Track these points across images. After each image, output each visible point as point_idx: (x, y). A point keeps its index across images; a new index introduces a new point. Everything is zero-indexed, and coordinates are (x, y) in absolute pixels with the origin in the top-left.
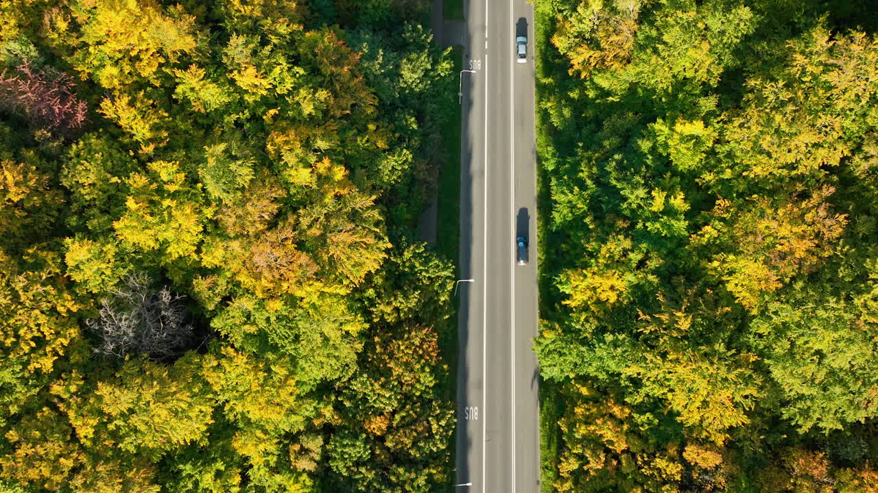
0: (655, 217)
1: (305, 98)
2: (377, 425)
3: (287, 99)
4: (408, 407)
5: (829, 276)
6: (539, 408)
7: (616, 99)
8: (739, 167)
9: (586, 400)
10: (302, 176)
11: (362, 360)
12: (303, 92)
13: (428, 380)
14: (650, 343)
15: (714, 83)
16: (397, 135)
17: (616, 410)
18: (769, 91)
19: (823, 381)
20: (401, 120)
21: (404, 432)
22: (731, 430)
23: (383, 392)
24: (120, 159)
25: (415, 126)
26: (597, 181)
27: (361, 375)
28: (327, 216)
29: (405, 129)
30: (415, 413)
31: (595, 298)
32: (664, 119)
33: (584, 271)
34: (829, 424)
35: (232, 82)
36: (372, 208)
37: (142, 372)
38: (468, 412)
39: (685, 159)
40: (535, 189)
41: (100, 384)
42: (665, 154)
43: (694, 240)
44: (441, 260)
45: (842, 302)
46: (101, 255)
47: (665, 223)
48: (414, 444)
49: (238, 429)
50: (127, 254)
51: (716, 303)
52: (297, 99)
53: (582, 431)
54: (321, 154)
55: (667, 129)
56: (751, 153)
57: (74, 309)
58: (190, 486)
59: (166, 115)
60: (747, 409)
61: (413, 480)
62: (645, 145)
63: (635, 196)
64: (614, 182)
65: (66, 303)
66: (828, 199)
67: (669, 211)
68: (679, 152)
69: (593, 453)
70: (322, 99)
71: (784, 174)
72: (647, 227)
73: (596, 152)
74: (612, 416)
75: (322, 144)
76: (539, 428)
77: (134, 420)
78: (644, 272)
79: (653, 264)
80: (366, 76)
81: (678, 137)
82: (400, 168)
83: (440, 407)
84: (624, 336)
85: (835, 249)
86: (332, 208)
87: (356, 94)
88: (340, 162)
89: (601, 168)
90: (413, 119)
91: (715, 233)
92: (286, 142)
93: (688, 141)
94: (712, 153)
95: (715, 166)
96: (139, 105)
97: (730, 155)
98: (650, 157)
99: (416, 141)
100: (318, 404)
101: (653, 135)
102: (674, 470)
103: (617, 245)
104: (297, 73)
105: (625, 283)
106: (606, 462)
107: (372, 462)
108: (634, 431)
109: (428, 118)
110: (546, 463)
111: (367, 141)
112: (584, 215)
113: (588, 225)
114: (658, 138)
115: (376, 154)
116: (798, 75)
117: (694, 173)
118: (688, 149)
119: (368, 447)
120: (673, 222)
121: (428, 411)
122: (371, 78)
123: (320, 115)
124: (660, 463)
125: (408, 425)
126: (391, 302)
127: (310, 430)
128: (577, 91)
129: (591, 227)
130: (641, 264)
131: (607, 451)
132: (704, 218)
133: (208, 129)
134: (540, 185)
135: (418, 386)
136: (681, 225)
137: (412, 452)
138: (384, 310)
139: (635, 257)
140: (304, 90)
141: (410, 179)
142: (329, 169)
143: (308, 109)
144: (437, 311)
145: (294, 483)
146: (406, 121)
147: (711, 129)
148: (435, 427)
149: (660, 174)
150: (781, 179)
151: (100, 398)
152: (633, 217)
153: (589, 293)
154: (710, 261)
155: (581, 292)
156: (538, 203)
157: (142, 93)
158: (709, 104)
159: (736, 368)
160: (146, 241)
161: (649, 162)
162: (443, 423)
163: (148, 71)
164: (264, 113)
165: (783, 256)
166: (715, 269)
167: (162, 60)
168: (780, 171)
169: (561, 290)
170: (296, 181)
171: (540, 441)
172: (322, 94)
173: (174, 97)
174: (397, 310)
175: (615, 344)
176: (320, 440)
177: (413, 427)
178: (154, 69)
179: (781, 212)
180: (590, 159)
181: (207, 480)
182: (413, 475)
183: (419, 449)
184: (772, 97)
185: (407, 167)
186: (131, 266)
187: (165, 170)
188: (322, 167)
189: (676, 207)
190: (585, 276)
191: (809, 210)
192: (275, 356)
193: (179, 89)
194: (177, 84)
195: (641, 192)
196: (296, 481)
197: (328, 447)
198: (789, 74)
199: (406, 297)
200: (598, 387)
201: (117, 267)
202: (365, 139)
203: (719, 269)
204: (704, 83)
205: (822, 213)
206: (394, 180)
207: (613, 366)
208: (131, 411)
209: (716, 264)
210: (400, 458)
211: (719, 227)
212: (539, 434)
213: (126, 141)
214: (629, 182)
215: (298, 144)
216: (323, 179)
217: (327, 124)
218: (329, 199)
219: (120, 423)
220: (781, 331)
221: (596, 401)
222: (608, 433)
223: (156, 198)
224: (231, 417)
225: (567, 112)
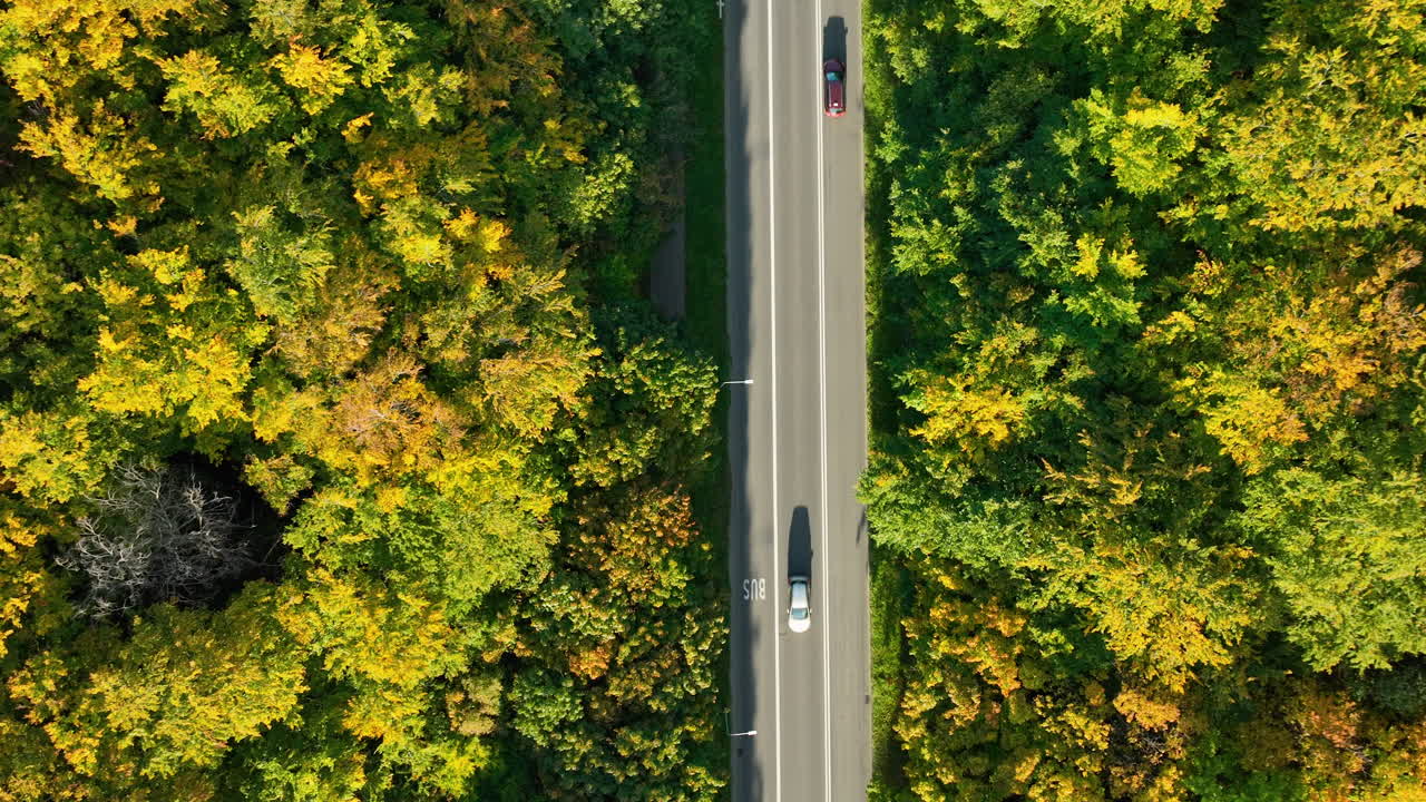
0: (1083, 286)
1: (419, 92)
2: (590, 664)
3: (385, 91)
4: (642, 630)
5: (1393, 417)
6: (869, 578)
7: (1012, 44)
8: (1243, 203)
9: (950, 596)
10: (422, 250)
11: (559, 554)
12: (414, 82)
13: (676, 578)
14: (1065, 517)
15: (1204, 25)
16: (602, 125)
17: (1003, 626)
18: (1315, 67)
19: (1364, 591)
20: (609, 92)
21: (639, 672)
22: (1198, 668)
23: (596, 613)
24: (79, 239)
25: (636, 103)
26: (974, 206)
27: (558, 587)
28: (477, 324)
29: (617, 108)
30: (655, 636)
31: (968, 429)
32: (1105, 89)
33: (951, 381)
34: (1366, 659)
35: (276, 76)
36: (559, 293)
37: (168, 637)
38: (749, 586)
39: (1141, 173)
40: (862, 183)
41: (94, 676)
42: (1103, 162)
43: (1151, 334)
44: (693, 362)
45: (1415, 475)
46: (64, 439)
47: (1099, 299)
48: (657, 688)
49: (354, 692)
50: (115, 422)
51: (1184, 455)
52: (404, 92)
53: (944, 647)
54: (457, 204)
55: (1110, 112)
56: (1267, 185)
57: (30, 541)
58: (280, 794)
59: (152, 147)
60: (1229, 644)
61: (656, 751)
62: (1068, 145)
63: (1045, 246)
64: (1006, 215)
65: (14, 537)
66: (1405, 275)
67: (1107, 275)
68: (1130, 163)
69: (960, 690)
70: (454, 86)
71: (1326, 226)
72: (1066, 306)
73: (976, 147)
74: (995, 633)
75: (459, 185)
76: (869, 611)
77: (164, 728)
78: (1058, 389)
79: (1073, 374)
80: (537, 19)
81: (1130, 135)
82: (611, 190)
83: (698, 619)
84: (1018, 503)
85: (1410, 374)
86: (483, 309)
87: (520, 59)
88: (493, 216)
89: (984, 181)
90: (631, 89)
91: (1189, 324)
92: (391, 185)
93: (1150, 139)
94: (1192, 163)
95: (1197, 189)
96: (96, 129)
97: (1226, 174)
98: (1076, 168)
99: (638, 131)
100: (489, 626)
101: (1083, 121)
102: (1097, 734)
103: (1011, 338)
104: (401, 36)
105: (1024, 407)
106: (981, 707)
107: (588, 723)
108: (1029, 656)
109: (661, 75)
110: (881, 669)
111: (544, 156)
112: (951, 270)
113: (957, 290)
114: (1093, 129)
115: (562, 175)
116: (1370, 33)
117: (1157, 201)
118: (1148, 157)
119: (578, 701)
120: (1115, 301)
121: (679, 629)
122: (548, 20)
123: (452, 118)
124: (1075, 719)
125: (645, 658)
126: (606, 453)
127: (477, 667)
128: (941, 17)
129: (963, 294)
130: (1053, 374)
131: (983, 686)
132: (1171, 287)
133: (239, 165)
134: (871, 175)
135: (657, 592)
136: (1129, 309)
137: (654, 705)
138: (593, 469)
139: (1041, 363)
140: (416, 76)
141: (631, 205)
142: (474, 229)
143: (426, 113)
144: (689, 445)
145: (458, 756)
146: (619, 92)
147: (1192, 118)
148: (691, 656)
149: (1094, 200)
150: (1320, 236)
151: (99, 698)
152: (1041, 285)
153: (957, 419)
154: (1180, 375)
155: (945, 417)
156: (866, 210)
157: (100, 105)
158: (1191, 67)
159: (1215, 577)
160: (147, 401)
161: (1073, 174)
162: (705, 646)
163: (105, 57)
164: (343, 126)
165: (1314, 381)
166: (1187, 390)
167: (131, 32)
168: (1320, 220)
169: (908, 405)
170: (414, 258)
171: (870, 633)
172: (452, 79)
173: (164, 109)
174: (617, 465)
175: (1003, 519)
176: (497, 686)
177: (654, 664)
178: (117, 55)
179: (1315, 307)
180: (962, 162)
181: (308, 783)
182: (656, 744)
183: (665, 698)
184: (1318, 80)
185: (623, 186)
186: (126, 445)
187: (165, 266)
188: (460, 228)
189: (1121, 271)
190: (951, 389)
191: (1367, 300)
192: (403, 577)
193: (173, 94)
194: (167, 83)
195: (1059, 239)
196: (462, 752)
197: (510, 697)
198: (1356, 27)
199: (631, 444)
200: (970, 578)
201: (97, 450)
202: (540, 151)
203: (1194, 391)
204: (1183, 21)
205: (1393, 306)
206: (601, 211)
207: (996, 551)
208: (157, 716)
209: (1189, 382)
210: (633, 715)
211: (1197, 312)
212: (869, 622)
213: (84, 200)
214: (1035, 215)
215: (412, 188)
216: (464, 250)
217: (466, 132)
218: (478, 291)
219: (141, 732)
220: (1299, 516)
221: (966, 598)
222: (987, 659)
223: (155, 319)
224: (339, 675)
225: (920, 57)
